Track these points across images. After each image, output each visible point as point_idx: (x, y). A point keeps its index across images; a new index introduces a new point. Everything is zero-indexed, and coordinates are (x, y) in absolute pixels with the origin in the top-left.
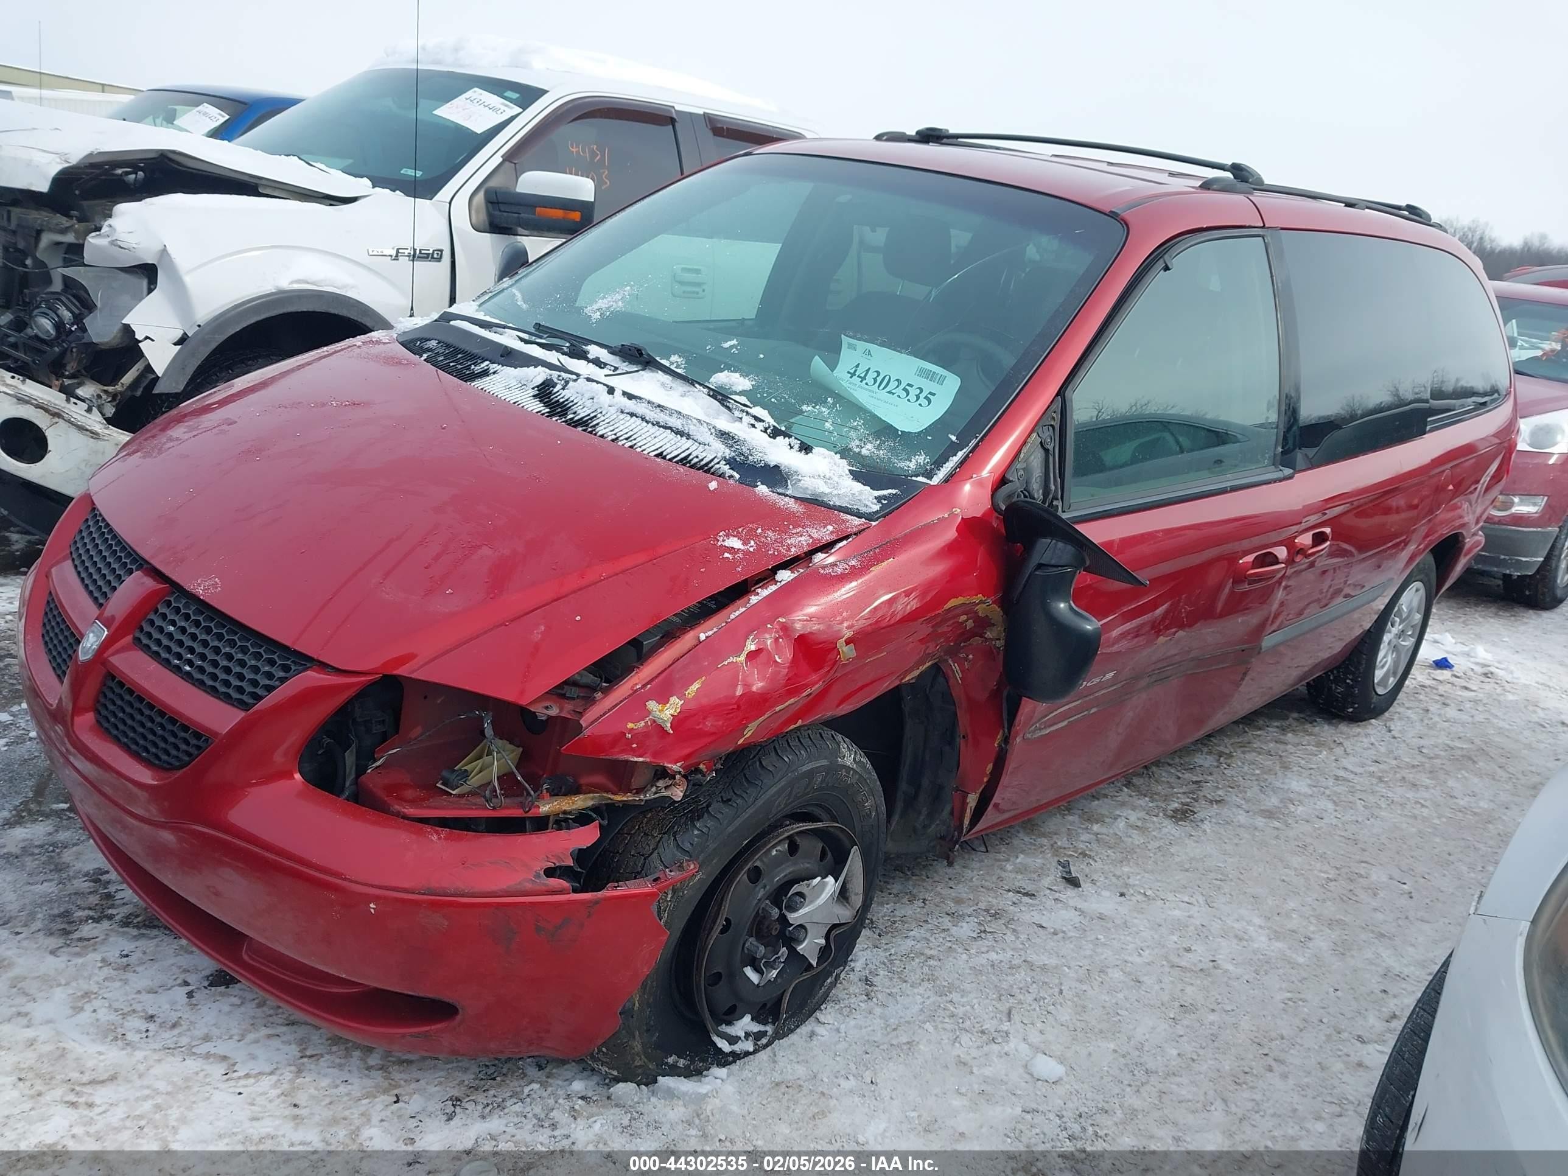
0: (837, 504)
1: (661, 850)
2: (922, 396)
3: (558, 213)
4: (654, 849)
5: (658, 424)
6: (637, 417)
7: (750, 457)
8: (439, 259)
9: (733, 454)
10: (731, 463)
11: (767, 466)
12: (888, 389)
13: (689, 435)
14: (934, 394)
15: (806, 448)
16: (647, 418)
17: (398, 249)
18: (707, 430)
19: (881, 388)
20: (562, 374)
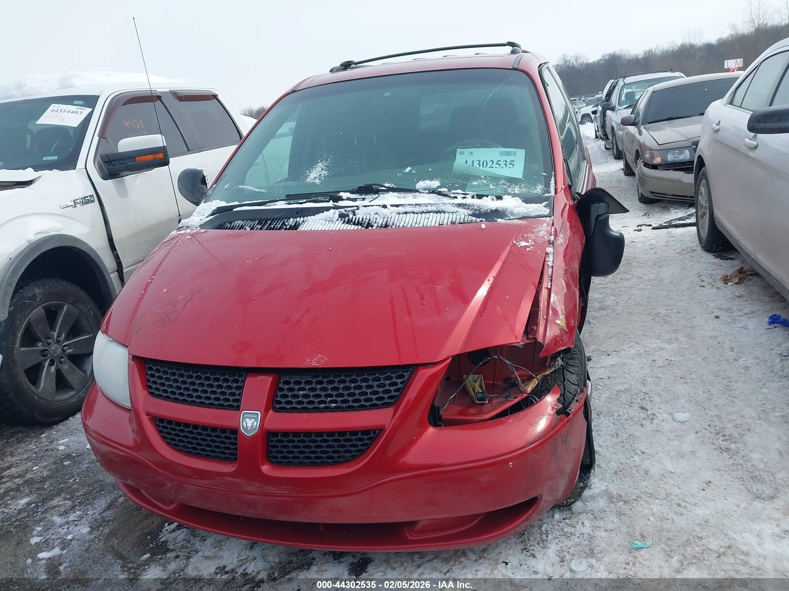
0: (534, 215)
1: (567, 389)
2: (508, 164)
3: (151, 157)
4: (565, 390)
5: (422, 212)
6: (409, 213)
7: (481, 210)
8: (93, 201)
9: (472, 211)
10: (474, 215)
11: (492, 211)
12: (488, 166)
13: (443, 211)
14: (513, 161)
15: (499, 198)
16: (416, 212)
17: (74, 201)
18: (451, 206)
19: (485, 167)
20: (346, 209)
